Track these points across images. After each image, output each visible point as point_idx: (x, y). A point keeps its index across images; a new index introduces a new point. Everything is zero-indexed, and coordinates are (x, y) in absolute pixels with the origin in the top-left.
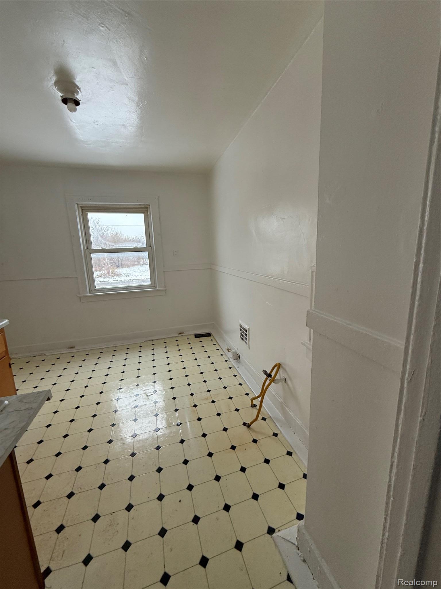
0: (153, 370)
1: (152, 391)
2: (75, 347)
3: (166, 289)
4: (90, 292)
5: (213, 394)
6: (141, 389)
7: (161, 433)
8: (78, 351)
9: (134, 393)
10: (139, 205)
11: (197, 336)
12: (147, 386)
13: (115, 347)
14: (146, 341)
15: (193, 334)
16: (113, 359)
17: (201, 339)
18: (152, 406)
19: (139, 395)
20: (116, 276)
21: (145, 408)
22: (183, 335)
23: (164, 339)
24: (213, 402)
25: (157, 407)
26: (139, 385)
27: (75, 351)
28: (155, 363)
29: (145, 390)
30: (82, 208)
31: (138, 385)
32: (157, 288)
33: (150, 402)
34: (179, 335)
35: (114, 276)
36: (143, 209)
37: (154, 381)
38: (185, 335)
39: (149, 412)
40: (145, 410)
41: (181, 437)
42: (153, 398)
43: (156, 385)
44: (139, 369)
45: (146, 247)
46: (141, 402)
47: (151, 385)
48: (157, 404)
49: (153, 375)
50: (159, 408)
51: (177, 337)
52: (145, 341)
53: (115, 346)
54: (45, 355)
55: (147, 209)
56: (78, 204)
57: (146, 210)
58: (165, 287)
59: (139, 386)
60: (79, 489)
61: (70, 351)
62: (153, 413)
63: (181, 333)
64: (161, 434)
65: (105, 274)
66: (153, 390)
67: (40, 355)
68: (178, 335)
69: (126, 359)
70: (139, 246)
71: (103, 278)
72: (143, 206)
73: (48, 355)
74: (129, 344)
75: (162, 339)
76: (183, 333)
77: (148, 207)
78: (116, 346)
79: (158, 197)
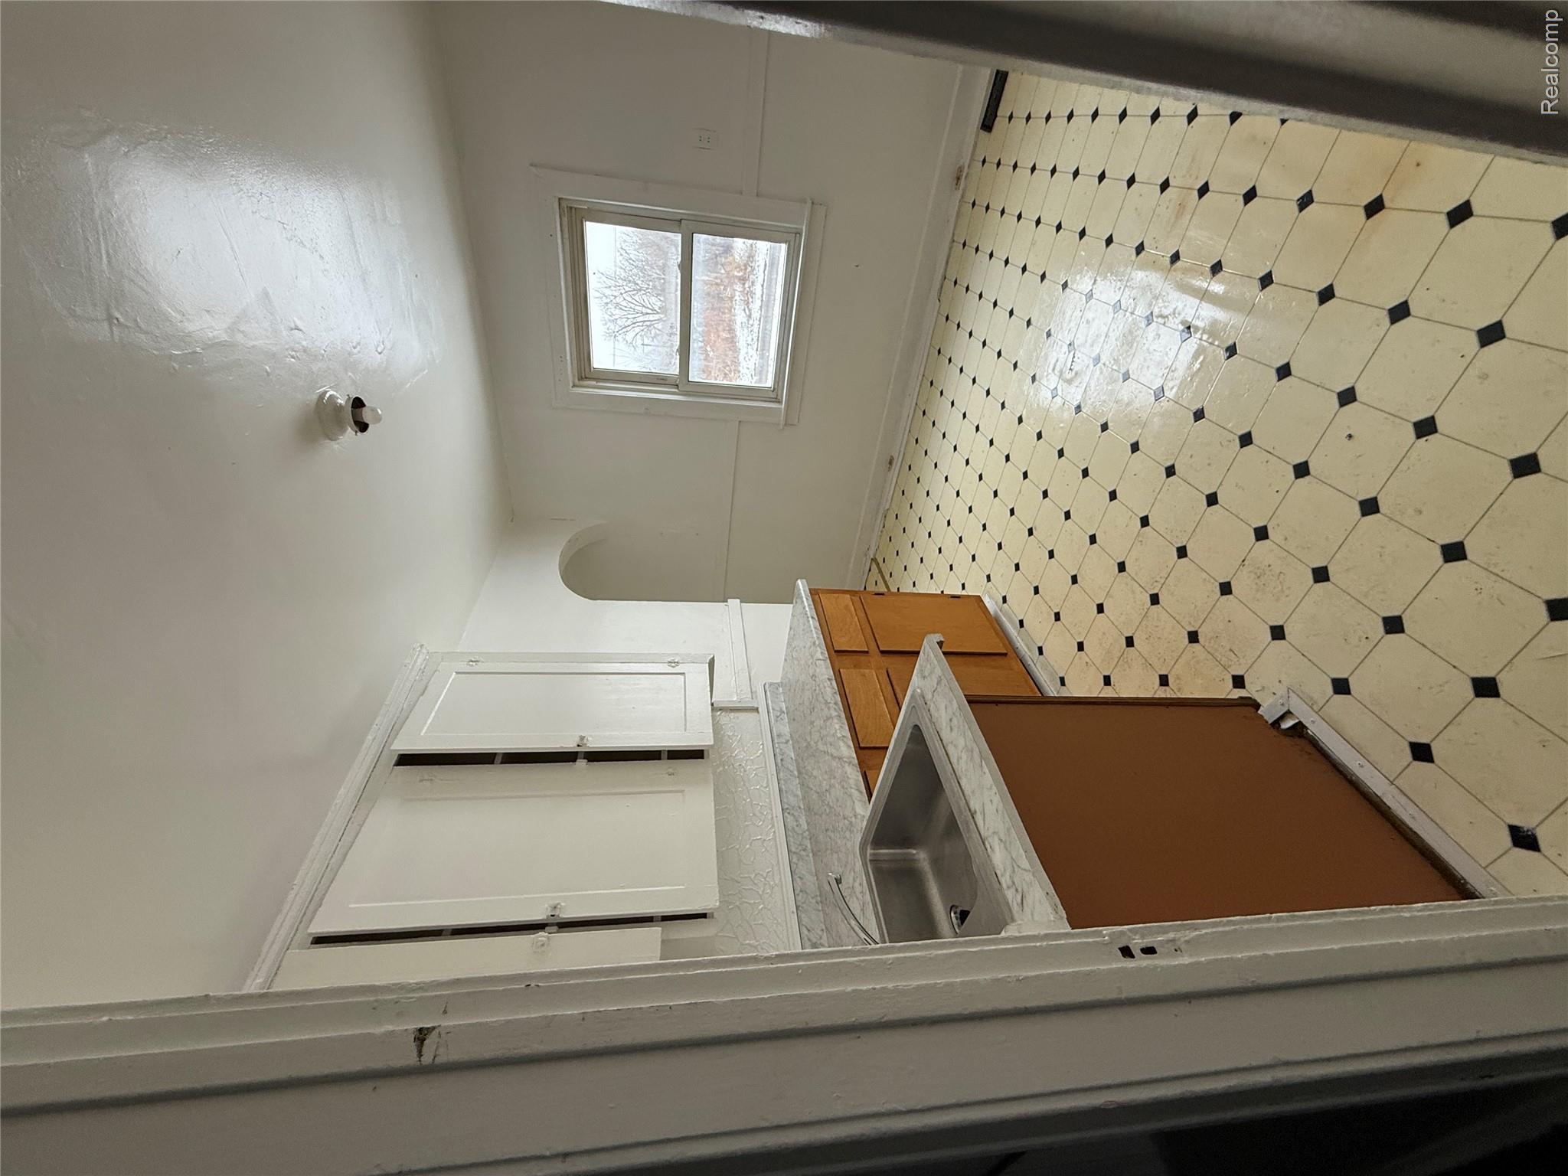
0: (1018, 322)
1: (1065, 353)
2: (892, 457)
3: (811, 199)
4: (779, 402)
5: (1184, 176)
6: (1047, 376)
7: (1173, 388)
8: (902, 454)
9: (1046, 396)
10: (561, 230)
11: (987, 125)
12: (1046, 359)
13: (924, 378)
14: (940, 296)
15: (977, 136)
16: (949, 396)
17: (1003, 111)
18: (1101, 373)
19: (1056, 388)
20: (752, 262)
21: (1093, 393)
22: (964, 174)
23: (954, 241)
24: (1204, 190)
25: (1110, 363)
26: (1034, 375)
27: (900, 460)
28: (1005, 305)
29: (1054, 369)
30: (581, 379)
31: (1034, 378)
32: (802, 229)
33: (1089, 374)
34: (962, 187)
35: (753, 270)
36: (574, 220)
37: (1045, 334)
38: (969, 166)
39: (1109, 388)
40: (1099, 394)
41: (1218, 346)
42: (1083, 361)
43: (1058, 334)
44: (999, 354)
45: (680, 235)
46: (1074, 393)
47: (1049, 347)
48: (1104, 359)
49: (1031, 327)
50: (1114, 360)
51: (963, 196)
52: (939, 300)
53: (920, 378)
54: (888, 510)
55: (571, 208)
56: (574, 386)
57: (573, 210)
58: (804, 201)
59: (1037, 377)
60: (1155, 584)
61: (897, 469)
62: (1115, 381)
63: (958, 179)
64: (1175, 390)
65: (743, 291)
66: (1065, 348)
67: (885, 517)
68: (960, 192)
69: (961, 370)
70: (675, 256)
71: (752, 298)
72: (565, 220)
73: (890, 505)
74: (929, 344)
75: (951, 248)
76: (960, 169)
77: (564, 204)
78: (923, 375)
79: (531, 165)
